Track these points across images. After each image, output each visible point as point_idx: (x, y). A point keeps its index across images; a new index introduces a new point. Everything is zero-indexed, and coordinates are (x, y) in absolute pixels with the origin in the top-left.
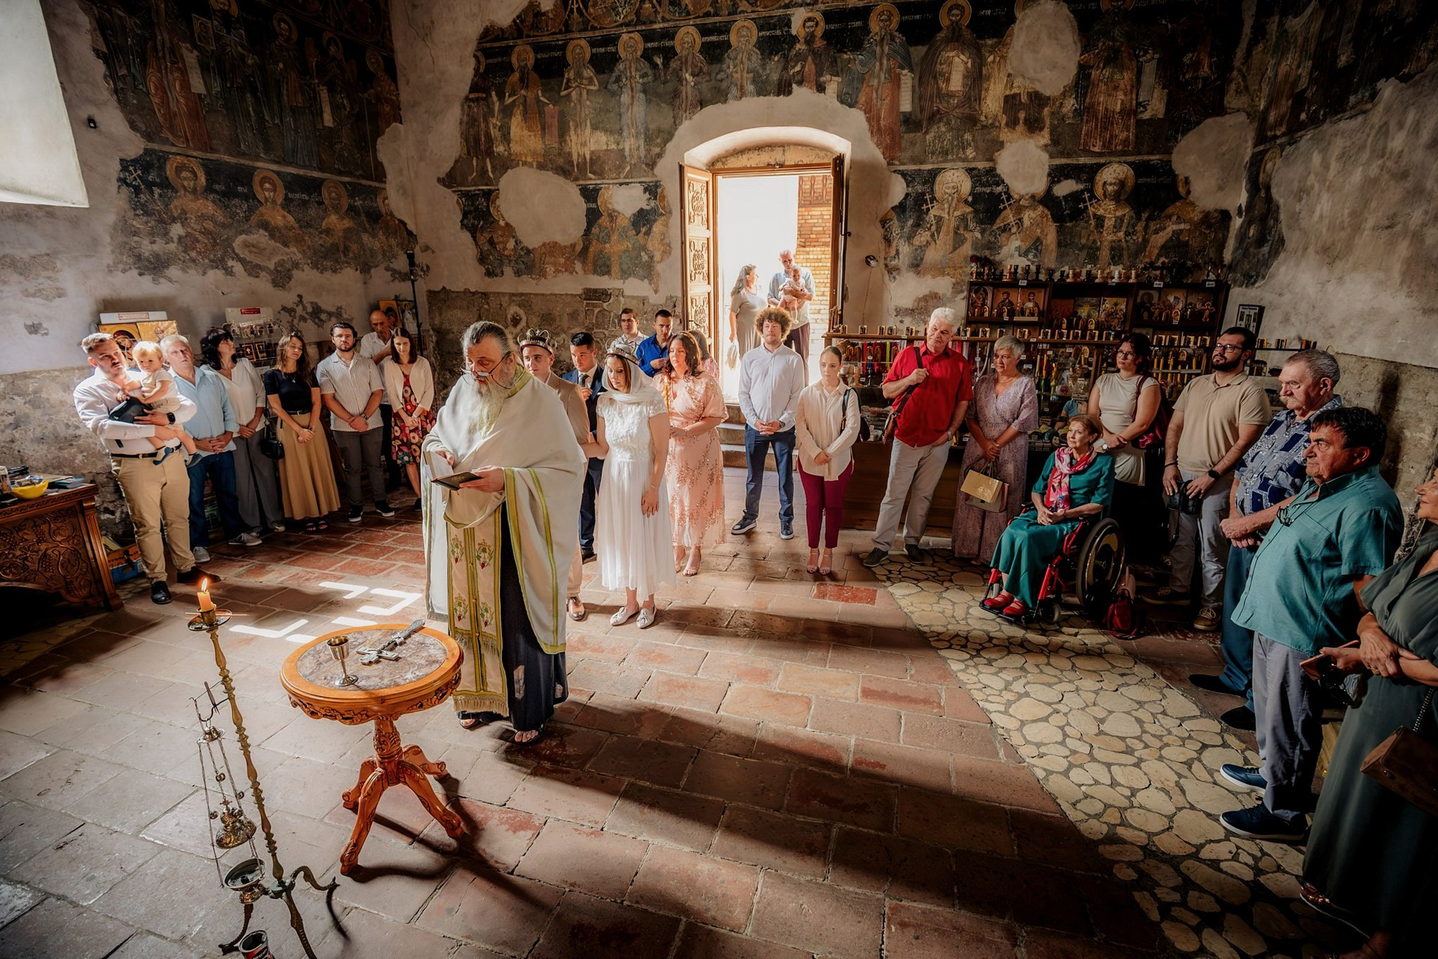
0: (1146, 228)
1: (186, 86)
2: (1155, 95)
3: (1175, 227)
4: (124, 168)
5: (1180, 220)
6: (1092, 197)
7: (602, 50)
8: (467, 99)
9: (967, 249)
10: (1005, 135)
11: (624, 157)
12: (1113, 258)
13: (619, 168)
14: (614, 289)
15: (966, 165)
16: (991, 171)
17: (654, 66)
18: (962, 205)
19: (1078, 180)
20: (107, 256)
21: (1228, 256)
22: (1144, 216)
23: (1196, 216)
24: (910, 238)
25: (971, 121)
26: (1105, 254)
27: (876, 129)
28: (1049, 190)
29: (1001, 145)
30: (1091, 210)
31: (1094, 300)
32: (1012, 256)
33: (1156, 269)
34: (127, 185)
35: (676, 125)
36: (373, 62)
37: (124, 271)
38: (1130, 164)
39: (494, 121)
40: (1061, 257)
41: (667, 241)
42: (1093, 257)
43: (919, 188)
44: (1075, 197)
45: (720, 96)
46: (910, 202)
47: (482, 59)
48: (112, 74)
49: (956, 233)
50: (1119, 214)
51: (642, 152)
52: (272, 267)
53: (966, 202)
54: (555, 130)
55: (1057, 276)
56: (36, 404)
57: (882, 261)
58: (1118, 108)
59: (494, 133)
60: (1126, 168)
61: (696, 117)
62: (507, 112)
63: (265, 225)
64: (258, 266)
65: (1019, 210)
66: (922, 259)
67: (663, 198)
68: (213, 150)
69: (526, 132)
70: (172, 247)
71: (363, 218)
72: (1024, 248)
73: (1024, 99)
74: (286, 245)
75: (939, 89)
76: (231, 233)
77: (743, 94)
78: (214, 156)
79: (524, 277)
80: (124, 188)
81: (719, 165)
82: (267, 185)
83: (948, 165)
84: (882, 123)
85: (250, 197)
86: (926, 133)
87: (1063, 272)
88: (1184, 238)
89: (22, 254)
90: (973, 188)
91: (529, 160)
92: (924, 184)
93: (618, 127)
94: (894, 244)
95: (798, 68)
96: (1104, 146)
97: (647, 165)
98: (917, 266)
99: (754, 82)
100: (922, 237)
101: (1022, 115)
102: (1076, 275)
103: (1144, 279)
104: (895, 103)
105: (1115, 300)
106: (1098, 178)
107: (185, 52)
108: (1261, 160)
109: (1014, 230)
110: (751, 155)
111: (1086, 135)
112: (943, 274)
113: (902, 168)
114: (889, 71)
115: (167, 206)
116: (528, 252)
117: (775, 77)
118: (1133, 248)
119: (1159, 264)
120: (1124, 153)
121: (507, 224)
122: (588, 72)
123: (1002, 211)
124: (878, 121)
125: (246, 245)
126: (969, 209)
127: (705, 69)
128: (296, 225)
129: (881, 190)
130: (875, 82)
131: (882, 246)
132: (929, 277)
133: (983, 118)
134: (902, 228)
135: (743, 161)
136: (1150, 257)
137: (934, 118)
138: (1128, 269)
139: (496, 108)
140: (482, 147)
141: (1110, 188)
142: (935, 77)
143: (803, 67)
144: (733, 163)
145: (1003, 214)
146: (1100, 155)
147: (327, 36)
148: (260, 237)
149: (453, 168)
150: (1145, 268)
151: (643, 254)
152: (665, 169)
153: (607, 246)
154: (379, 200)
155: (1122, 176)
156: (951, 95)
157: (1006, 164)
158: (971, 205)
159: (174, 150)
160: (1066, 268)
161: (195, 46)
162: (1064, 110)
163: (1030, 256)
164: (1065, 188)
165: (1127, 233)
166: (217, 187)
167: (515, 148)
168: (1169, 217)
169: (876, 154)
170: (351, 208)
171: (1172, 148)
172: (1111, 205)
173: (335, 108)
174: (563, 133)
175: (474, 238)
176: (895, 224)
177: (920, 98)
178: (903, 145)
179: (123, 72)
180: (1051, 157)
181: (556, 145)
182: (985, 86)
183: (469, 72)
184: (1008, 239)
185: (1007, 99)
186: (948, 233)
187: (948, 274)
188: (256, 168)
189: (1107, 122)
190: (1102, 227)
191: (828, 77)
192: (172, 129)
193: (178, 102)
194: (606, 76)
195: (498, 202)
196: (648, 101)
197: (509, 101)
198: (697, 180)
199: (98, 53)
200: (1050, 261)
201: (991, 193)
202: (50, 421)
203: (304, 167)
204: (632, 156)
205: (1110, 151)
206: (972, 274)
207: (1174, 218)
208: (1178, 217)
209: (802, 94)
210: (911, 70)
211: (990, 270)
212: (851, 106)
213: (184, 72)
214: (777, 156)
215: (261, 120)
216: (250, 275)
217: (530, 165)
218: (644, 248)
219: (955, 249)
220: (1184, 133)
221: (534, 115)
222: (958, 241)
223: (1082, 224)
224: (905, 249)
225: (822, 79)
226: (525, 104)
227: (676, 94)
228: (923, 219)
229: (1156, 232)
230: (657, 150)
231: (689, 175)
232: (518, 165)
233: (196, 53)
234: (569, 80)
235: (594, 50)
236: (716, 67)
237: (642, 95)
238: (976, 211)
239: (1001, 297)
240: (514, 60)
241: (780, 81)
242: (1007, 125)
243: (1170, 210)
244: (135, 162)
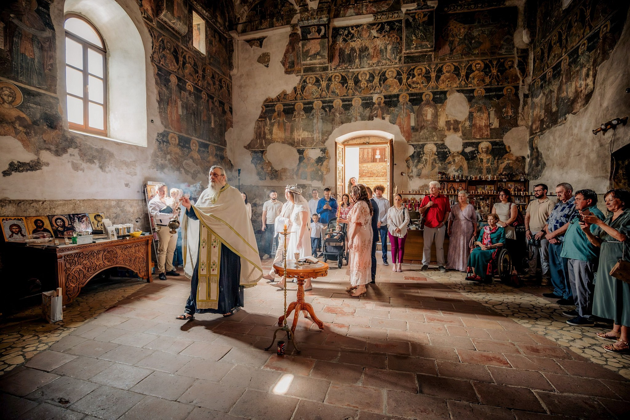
0: (498, 162)
1: (177, 111)
2: (495, 121)
3: (507, 162)
4: (158, 136)
5: (508, 160)
6: (478, 152)
7: (308, 106)
8: (258, 120)
9: (437, 170)
10: (447, 133)
11: (314, 140)
12: (487, 172)
13: (312, 144)
14: (308, 184)
15: (434, 142)
16: (443, 144)
17: (326, 111)
18: (434, 155)
19: (473, 147)
20: (149, 164)
21: (527, 171)
22: (496, 158)
23: (514, 158)
24: (416, 166)
25: (435, 129)
26: (484, 171)
27: (403, 131)
28: (463, 150)
29: (446, 136)
30: (478, 157)
31: (483, 186)
32: (452, 172)
33: (503, 175)
34: (158, 141)
35: (333, 130)
36: (227, 108)
37: (153, 169)
38: (490, 142)
39: (267, 127)
40: (470, 172)
41: (328, 168)
42: (481, 172)
43: (419, 150)
44: (472, 152)
45: (349, 120)
46: (415, 154)
47: (264, 108)
48: (160, 107)
49: (432, 164)
50: (488, 157)
51: (321, 138)
52: (192, 172)
53: (435, 154)
54: (289, 131)
55: (469, 178)
56: (123, 211)
57: (407, 174)
58: (483, 125)
59: (267, 131)
60: (488, 143)
61: (340, 127)
62: (272, 125)
63: (192, 158)
64: (188, 171)
65: (454, 157)
66: (421, 173)
67: (328, 153)
68: (181, 132)
69: (279, 131)
70: (167, 162)
71: (219, 158)
72: (456, 169)
73: (452, 122)
74: (197, 165)
75: (423, 119)
76: (183, 159)
77: (356, 120)
78: (181, 134)
79: (274, 180)
80: (157, 142)
81: (346, 143)
82: (194, 145)
83: (428, 142)
84: (405, 129)
85: (189, 148)
86: (420, 132)
87: (471, 177)
88: (511, 165)
89: (128, 160)
90: (437, 149)
91: (279, 140)
92: (420, 148)
93: (312, 130)
94: (411, 168)
95: (375, 112)
96: (480, 136)
97: (322, 142)
98: (419, 175)
99: (360, 116)
100: (420, 166)
101: (452, 127)
102: (476, 178)
103: (499, 179)
104: (409, 122)
105: (490, 186)
106: (479, 146)
107: (178, 101)
108: (533, 140)
109: (452, 163)
110: (357, 140)
111: (474, 133)
113: (412, 143)
114: (406, 113)
115: (167, 148)
116: (276, 171)
117: (368, 115)
118: (494, 169)
119: (504, 174)
120: (487, 139)
121: (269, 162)
122: (302, 113)
123: (447, 157)
124: (403, 129)
125: (186, 164)
126: (436, 157)
127: (343, 112)
128: (200, 159)
129: (405, 151)
130: (402, 117)
131: (407, 169)
132: (423, 179)
133: (439, 128)
134: (413, 163)
135: (355, 142)
136: (500, 171)
137: (422, 128)
138: (494, 175)
139: (268, 123)
140: (262, 136)
141: (484, 150)
142: (422, 115)
143: (377, 112)
144: (351, 142)
145: (448, 158)
146: (479, 139)
147: (215, 99)
148: (190, 161)
149: (250, 143)
150: (499, 175)
151: (319, 172)
152: (329, 144)
153: (306, 169)
154: (224, 153)
155: (487, 146)
156: (428, 121)
157: (448, 142)
158: (437, 155)
159: (171, 131)
160: (472, 176)
161: (181, 100)
162: (466, 125)
163: (459, 172)
164: (469, 150)
165: (491, 164)
166: (181, 144)
167: (274, 136)
168: (505, 159)
169: (403, 139)
170: (216, 155)
171: (503, 137)
172: (485, 155)
173: (215, 122)
174: (292, 131)
175: (256, 166)
176: (411, 162)
177: (417, 121)
178: (412, 136)
179: (162, 106)
180: (463, 140)
181: (289, 136)
182: (439, 118)
183: (259, 112)
184: (451, 166)
185: (446, 122)
186: (429, 164)
187: (430, 178)
188: (192, 139)
189: (480, 129)
190: (483, 162)
191: (386, 115)
192: (172, 125)
193: (175, 117)
194: (308, 114)
195: (266, 154)
196: (323, 122)
197: (273, 121)
198: (340, 147)
199: (157, 100)
200: (466, 173)
201: (444, 151)
202: (125, 217)
203: (205, 140)
204: (316, 139)
205: (482, 138)
207: (507, 159)
208: (508, 159)
209: (377, 120)
210: (414, 113)
211: (445, 176)
212: (394, 124)
213: (177, 107)
214: (367, 140)
215: (195, 124)
216: (186, 174)
217: (279, 142)
218: (320, 170)
219: (432, 170)
220: (506, 132)
221: (282, 126)
222: (433, 167)
223: (476, 161)
225: (384, 116)
226: (279, 122)
227: (333, 120)
228: (421, 160)
229: (501, 163)
230: (326, 137)
231: (338, 145)
232: (274, 142)
233: (181, 102)
234: (295, 115)
235: (305, 106)
236: (347, 112)
237: (321, 120)
238: (439, 157)
239: (450, 186)
240: (276, 108)
241: (369, 116)
242: (447, 130)
243: (505, 156)
244: (161, 134)
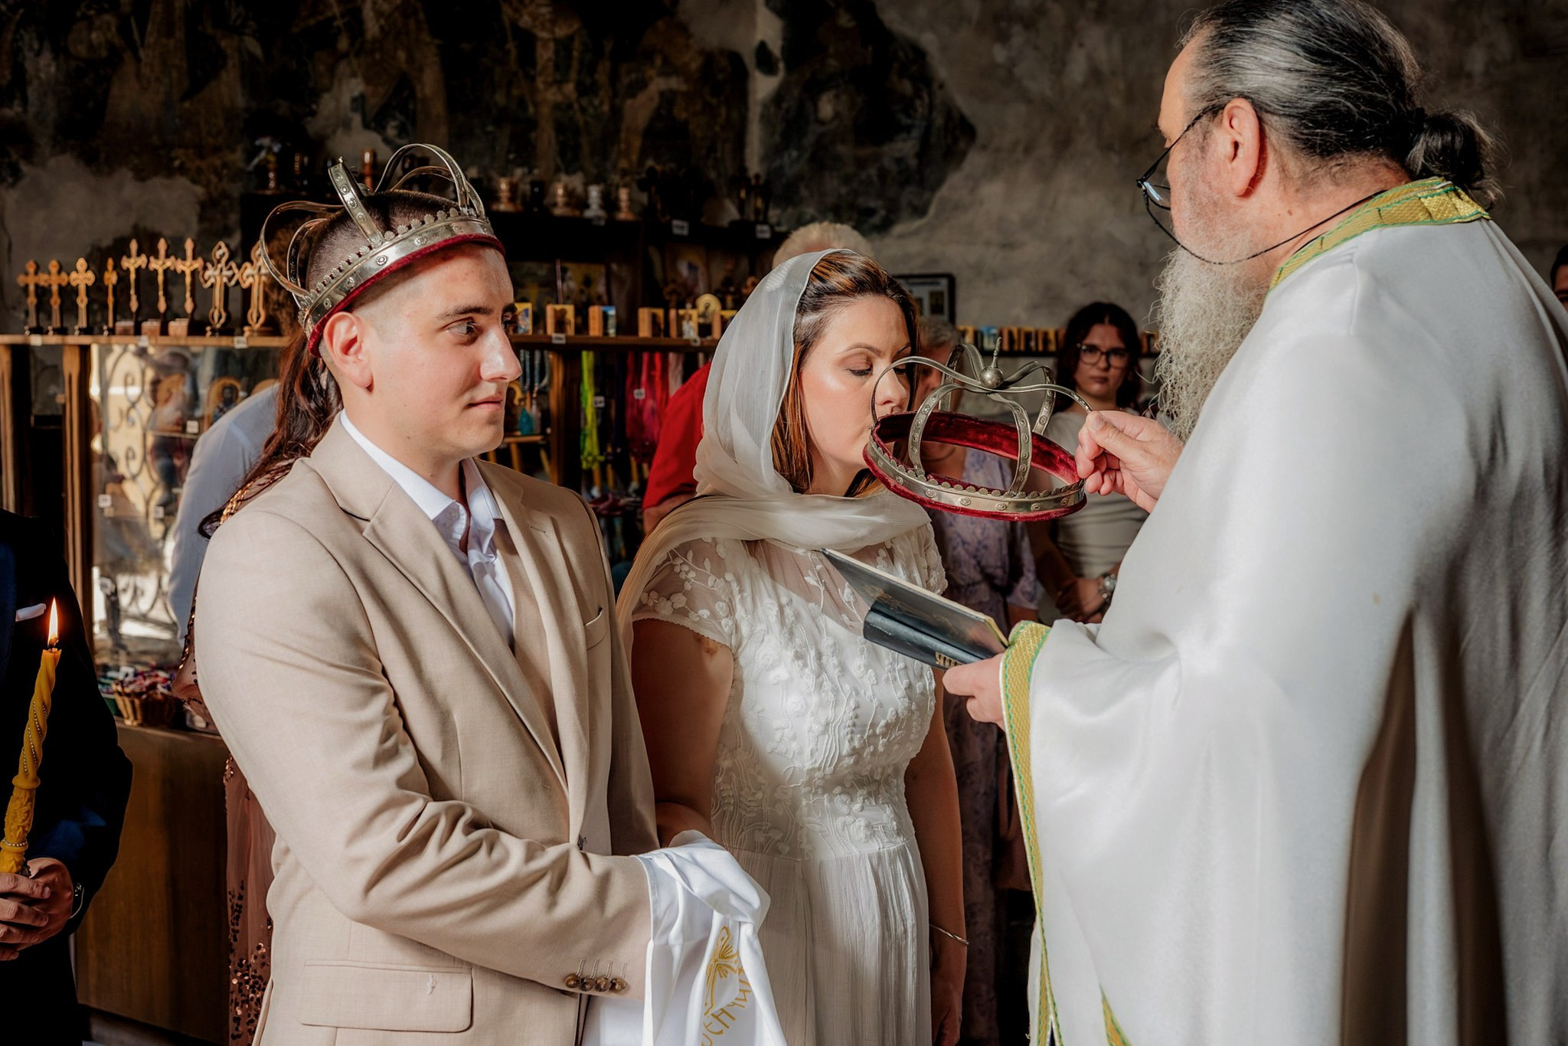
0: (614, 77)
3: (664, 85)
5: (668, 68)
12: (563, 150)
22: (609, 45)
23: (694, 63)
24: (53, 30)
26: (546, 140)
31: (544, 270)
32: (346, 125)
42: (524, 146)
50: (561, 32)
72: (374, 102)
88: (681, 114)
100: (92, 31)
105: (583, 269)
109: (343, 44)
112: (170, 172)
118: (595, 129)
132: (125, 175)
163: (392, 130)
165: (582, 88)
168: (651, 58)
184: (332, 70)
186: (169, 28)
187: (182, 170)
190: (534, 64)
206: (262, 170)
207: (658, 61)
208: (667, 59)
224: (44, 67)
243: (650, 38)
